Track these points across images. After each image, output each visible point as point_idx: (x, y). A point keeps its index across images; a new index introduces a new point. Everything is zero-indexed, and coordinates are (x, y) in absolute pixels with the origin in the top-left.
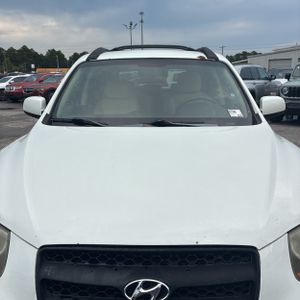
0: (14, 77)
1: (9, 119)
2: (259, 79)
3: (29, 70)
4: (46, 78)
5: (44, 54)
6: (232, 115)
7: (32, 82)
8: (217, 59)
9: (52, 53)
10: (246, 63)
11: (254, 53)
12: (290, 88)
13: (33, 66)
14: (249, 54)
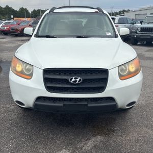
0: (4, 22)
1: (5, 43)
2: (128, 23)
3: (10, 19)
4: (21, 23)
5: (18, 10)
6: (107, 34)
7: (14, 25)
8: (103, 12)
9: (22, 9)
10: (124, 15)
11: (129, 11)
12: (141, 28)
13: (12, 16)
14: (126, 11)
